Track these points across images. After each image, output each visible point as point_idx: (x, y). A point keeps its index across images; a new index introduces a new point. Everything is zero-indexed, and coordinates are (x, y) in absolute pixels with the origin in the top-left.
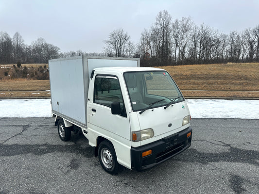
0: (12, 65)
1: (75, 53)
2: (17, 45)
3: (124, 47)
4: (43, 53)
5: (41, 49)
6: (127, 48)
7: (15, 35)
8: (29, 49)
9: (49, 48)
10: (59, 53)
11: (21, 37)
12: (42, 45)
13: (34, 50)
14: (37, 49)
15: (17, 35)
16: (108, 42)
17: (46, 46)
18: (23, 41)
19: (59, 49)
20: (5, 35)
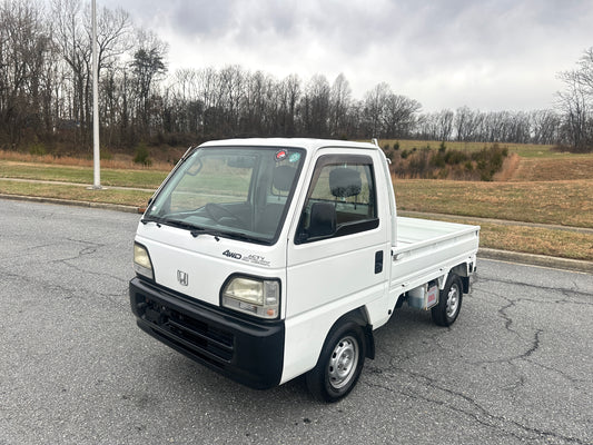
1: (451, 115)
2: (338, 102)
4: (382, 118)
5: (380, 109)
7: (337, 80)
8: (357, 109)
9: (398, 105)
10: (417, 115)
11: (347, 83)
12: (382, 100)
13: (366, 109)
14: (373, 110)
15: (341, 78)
17: (393, 98)
18: (349, 92)
19: (419, 106)
20: (321, 81)
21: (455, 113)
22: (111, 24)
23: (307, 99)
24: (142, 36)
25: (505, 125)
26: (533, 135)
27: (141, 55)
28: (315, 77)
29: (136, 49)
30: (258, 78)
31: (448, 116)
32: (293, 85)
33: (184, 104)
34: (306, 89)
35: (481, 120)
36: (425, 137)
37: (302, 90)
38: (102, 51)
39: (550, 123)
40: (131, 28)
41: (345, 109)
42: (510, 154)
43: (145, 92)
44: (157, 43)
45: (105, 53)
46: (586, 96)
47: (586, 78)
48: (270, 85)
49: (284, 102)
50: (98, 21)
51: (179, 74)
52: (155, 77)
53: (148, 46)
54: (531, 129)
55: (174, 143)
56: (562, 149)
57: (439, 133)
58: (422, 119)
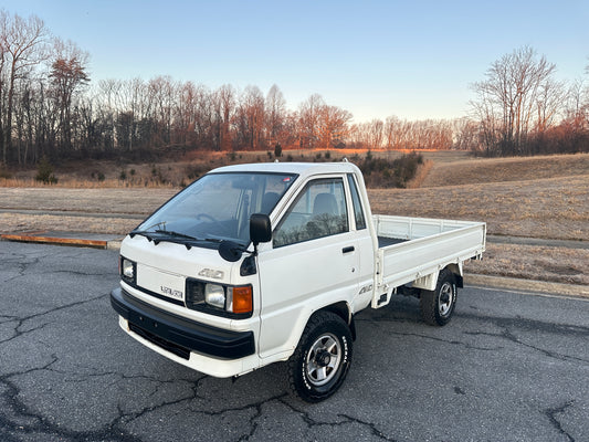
0: (265, 152)
1: (381, 124)
2: (274, 113)
3: (533, 96)
4: (317, 128)
5: (315, 119)
6: (540, 99)
7: (271, 92)
8: (293, 119)
9: (331, 114)
10: (349, 124)
11: (281, 94)
12: (316, 111)
13: (302, 119)
14: (308, 120)
15: (274, 90)
16: (484, 87)
17: (327, 109)
18: (284, 102)
19: (351, 116)
20: (255, 92)
21: (385, 122)
22: (24, 32)
23: (242, 110)
24: (59, 46)
25: (430, 132)
26: (455, 141)
27: (60, 65)
28: (247, 88)
29: (54, 60)
30: (189, 88)
31: (379, 125)
32: (227, 96)
34: (240, 100)
35: (409, 127)
36: (359, 145)
37: (237, 101)
38: (15, 60)
39: (469, 129)
40: (47, 37)
41: (282, 119)
42: (424, 160)
43: (66, 103)
45: (19, 63)
46: (494, 105)
47: (494, 88)
48: (202, 96)
49: (218, 112)
51: (102, 85)
52: (78, 87)
53: (67, 56)
54: (454, 135)
55: (99, 156)
56: (475, 153)
57: (371, 141)
58: (354, 129)
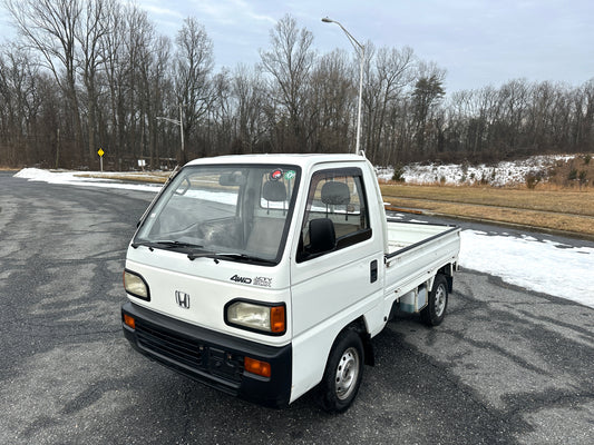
33: (459, 124)
44: (436, 71)
50: (387, 60)
